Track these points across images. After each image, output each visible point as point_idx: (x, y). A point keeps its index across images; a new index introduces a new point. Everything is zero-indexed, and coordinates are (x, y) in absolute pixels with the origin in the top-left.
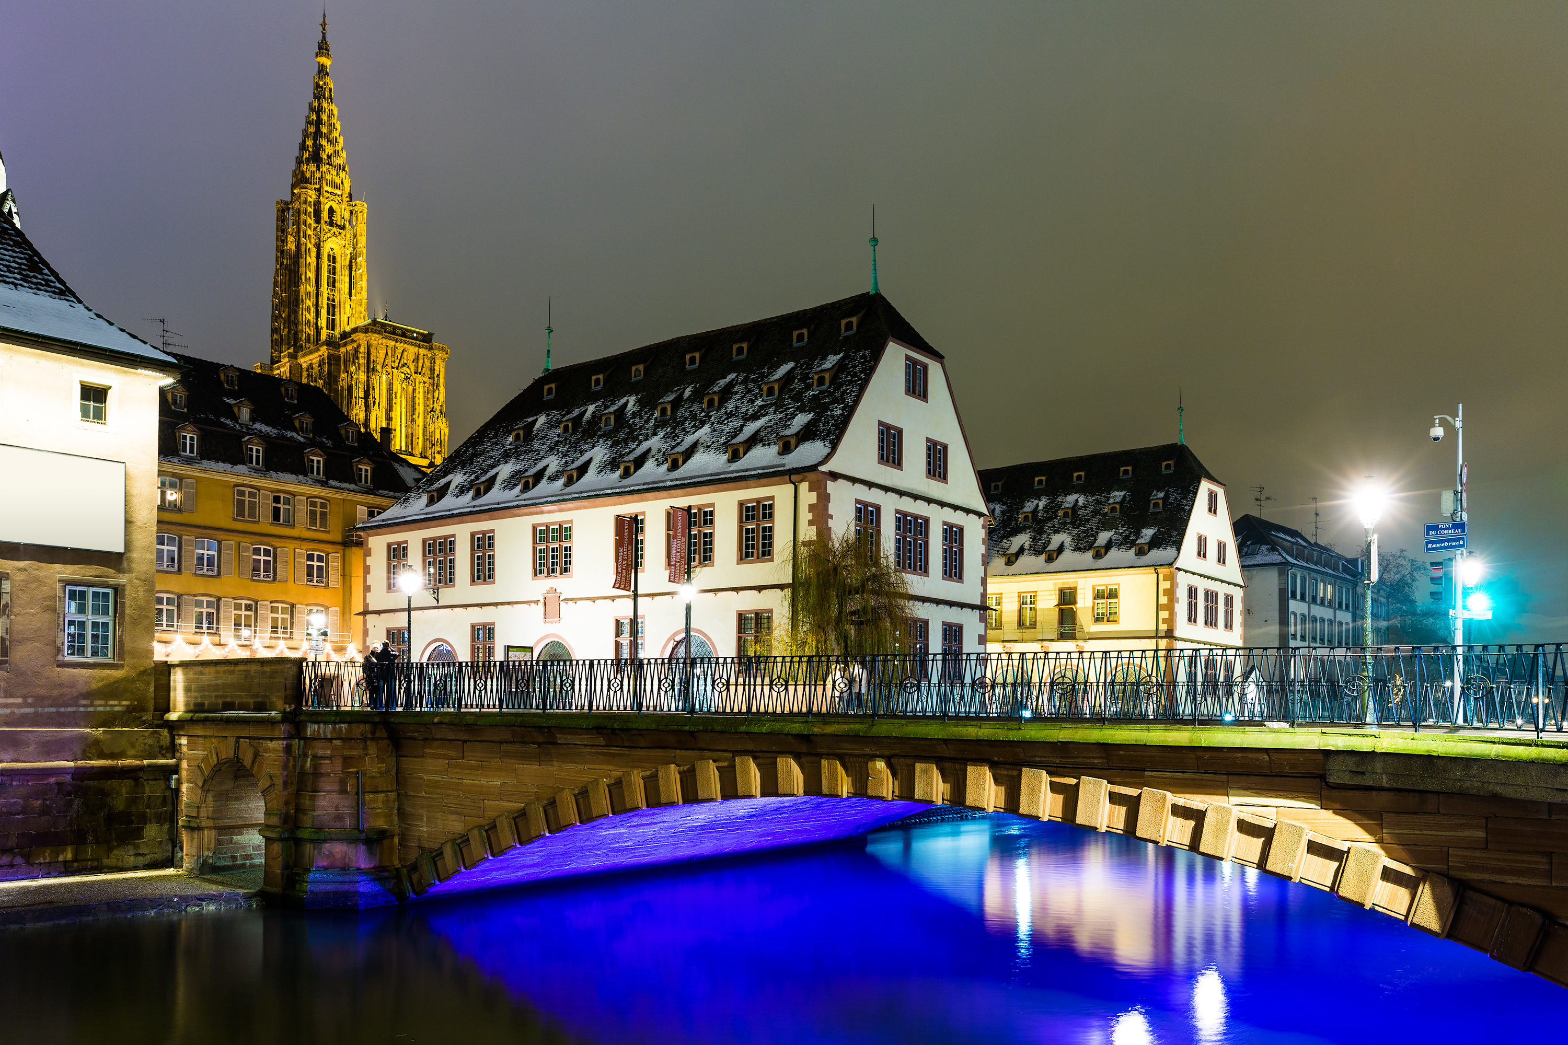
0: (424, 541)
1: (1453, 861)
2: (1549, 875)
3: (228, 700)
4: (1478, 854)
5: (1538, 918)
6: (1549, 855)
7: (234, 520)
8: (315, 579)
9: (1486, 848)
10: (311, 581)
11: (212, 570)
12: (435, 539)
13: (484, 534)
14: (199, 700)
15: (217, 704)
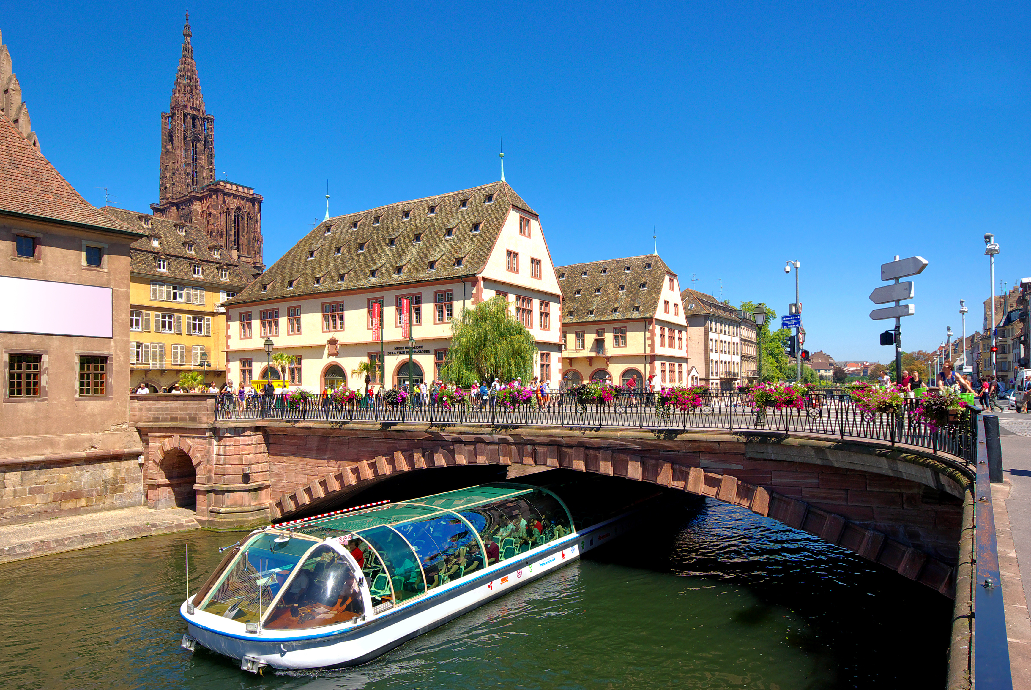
0: (261, 311)
1: (804, 494)
2: (847, 500)
3: (174, 415)
4: (815, 490)
5: (842, 520)
6: (847, 491)
7: (151, 300)
8: (197, 331)
9: (819, 487)
10: (195, 332)
11: (138, 328)
12: (267, 310)
13: (295, 308)
14: (156, 416)
15: (167, 418)
